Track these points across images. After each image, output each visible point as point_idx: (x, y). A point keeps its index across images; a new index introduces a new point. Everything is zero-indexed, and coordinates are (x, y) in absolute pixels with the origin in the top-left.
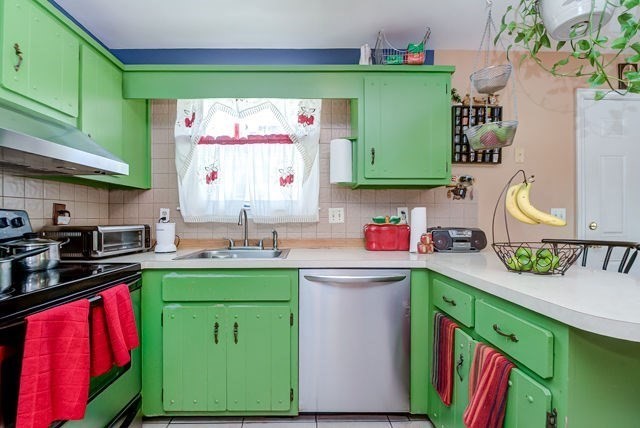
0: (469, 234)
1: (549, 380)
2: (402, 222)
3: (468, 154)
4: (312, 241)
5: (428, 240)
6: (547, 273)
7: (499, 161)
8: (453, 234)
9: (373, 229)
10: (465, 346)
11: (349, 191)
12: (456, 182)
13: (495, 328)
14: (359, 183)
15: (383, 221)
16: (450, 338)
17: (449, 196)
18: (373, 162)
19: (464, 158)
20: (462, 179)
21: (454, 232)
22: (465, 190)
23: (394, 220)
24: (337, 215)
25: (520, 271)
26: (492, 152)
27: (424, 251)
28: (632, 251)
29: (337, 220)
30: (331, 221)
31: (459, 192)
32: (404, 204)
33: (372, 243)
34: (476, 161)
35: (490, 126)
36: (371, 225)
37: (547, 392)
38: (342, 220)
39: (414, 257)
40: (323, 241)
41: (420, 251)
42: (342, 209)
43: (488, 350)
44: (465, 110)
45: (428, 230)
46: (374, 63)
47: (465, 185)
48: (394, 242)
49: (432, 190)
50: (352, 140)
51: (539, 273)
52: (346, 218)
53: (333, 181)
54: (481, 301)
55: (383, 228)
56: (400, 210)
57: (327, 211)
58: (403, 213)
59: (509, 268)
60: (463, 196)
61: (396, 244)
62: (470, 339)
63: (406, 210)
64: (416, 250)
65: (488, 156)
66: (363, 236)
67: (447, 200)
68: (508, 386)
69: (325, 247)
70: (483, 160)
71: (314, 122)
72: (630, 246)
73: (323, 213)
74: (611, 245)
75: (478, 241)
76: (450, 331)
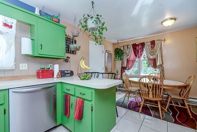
0: (70, 72)
1: (91, 101)
2: (51, 69)
3: (69, 50)
4: (11, 77)
5: (60, 74)
6: (88, 79)
7: (76, 54)
8: (66, 72)
9: (40, 71)
10: (73, 100)
11: (29, 58)
12: (66, 58)
13: (80, 93)
14: (35, 56)
15: (44, 68)
16: (69, 99)
17: (64, 61)
18: (41, 49)
19: (68, 52)
20: (67, 57)
21: (66, 71)
22: (68, 60)
23: (48, 68)
24: (24, 66)
25: (83, 79)
26: (74, 51)
27: (59, 77)
28: (98, 74)
29: (24, 68)
30: (21, 68)
31: (67, 60)
32: (51, 63)
33: (40, 76)
34: (70, 53)
35: (75, 45)
36: (40, 70)
37: (91, 103)
38: (27, 68)
39: (55, 79)
40: (16, 77)
41: (57, 77)
42: (26, 64)
43: (79, 99)
44: (68, 39)
45: (59, 71)
46: (40, 15)
47: (68, 59)
48: (48, 75)
49: (60, 59)
50: (32, 39)
51: (87, 80)
52: (28, 68)
53: (22, 53)
54: (77, 88)
55: (45, 71)
56: (49, 65)
57: (19, 65)
58: (50, 66)
59: (81, 79)
60: (68, 62)
61: (49, 75)
62: (74, 97)
63: (51, 65)
64: (56, 77)
65: (73, 52)
66: (36, 74)
67: (64, 63)
68: (83, 105)
69: (18, 79)
70: (72, 53)
71: (13, 28)
72: (98, 73)
73: (17, 65)
74: (95, 73)
75: (72, 73)
76: (68, 97)
